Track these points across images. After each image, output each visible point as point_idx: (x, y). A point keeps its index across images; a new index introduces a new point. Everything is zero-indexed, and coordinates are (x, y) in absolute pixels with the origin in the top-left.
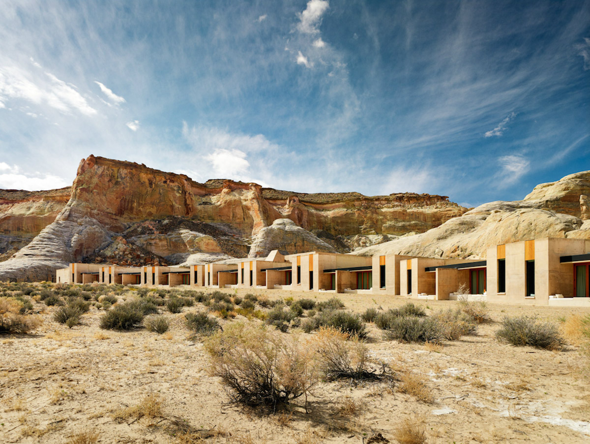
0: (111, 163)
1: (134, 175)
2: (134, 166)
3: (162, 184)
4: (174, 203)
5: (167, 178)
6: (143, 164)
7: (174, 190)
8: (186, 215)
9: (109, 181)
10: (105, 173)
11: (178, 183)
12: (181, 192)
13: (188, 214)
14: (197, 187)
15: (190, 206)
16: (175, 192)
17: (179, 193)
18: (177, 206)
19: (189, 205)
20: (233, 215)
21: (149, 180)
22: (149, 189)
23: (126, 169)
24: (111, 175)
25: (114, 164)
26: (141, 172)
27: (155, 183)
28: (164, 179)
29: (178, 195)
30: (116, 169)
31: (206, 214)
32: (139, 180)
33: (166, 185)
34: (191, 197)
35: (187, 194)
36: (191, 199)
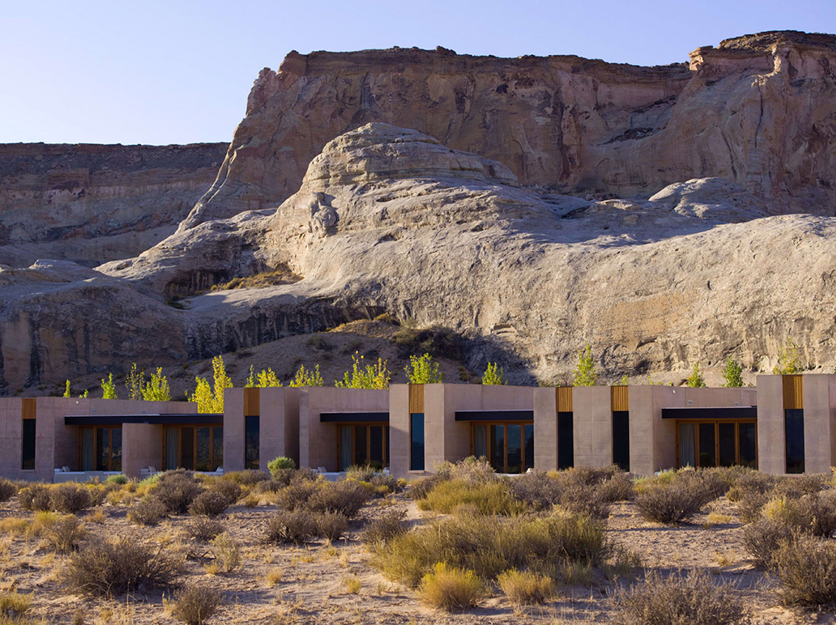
0: (344, 63)
1: (411, 85)
2: (412, 57)
3: (493, 96)
4: (527, 148)
5: (509, 75)
6: (439, 48)
7: (530, 108)
8: (561, 179)
9: (333, 116)
10: (325, 94)
11: (547, 85)
12: (549, 110)
13: (568, 176)
14: (635, 82)
15: (573, 151)
16: (534, 113)
17: (544, 114)
18: (535, 154)
19: (568, 148)
20: (704, 161)
21: (457, 91)
22: (456, 117)
23: (384, 71)
24: (341, 96)
25: (351, 64)
26: (431, 71)
27: (471, 98)
28: (498, 82)
29: (541, 121)
30: (356, 79)
31: (621, 170)
32: (425, 97)
33: (504, 98)
34: (581, 120)
35: (566, 113)
36: (581, 129)
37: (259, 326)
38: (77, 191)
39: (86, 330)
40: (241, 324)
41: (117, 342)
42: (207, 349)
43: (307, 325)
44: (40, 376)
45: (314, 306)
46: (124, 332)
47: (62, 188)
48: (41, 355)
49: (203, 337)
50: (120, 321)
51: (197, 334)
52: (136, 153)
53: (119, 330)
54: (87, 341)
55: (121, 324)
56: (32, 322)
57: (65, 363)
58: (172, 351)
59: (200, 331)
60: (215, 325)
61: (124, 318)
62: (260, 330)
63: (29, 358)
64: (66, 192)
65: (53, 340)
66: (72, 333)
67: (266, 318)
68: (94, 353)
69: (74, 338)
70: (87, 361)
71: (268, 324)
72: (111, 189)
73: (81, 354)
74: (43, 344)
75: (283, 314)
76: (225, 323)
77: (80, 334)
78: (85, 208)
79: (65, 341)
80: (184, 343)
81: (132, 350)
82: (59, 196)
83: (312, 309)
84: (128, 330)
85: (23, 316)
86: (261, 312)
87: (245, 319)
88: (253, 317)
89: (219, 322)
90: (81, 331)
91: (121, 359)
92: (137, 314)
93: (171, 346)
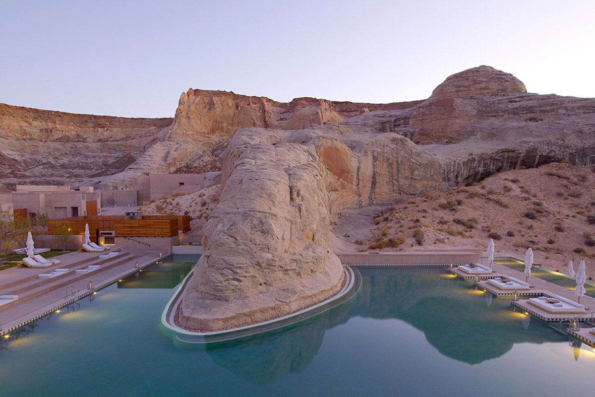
0: (206, 93)
1: (224, 101)
2: (224, 93)
3: (246, 106)
4: (256, 121)
5: (250, 101)
6: (231, 92)
7: (256, 110)
9: (203, 108)
10: (201, 102)
11: (261, 105)
12: (261, 111)
16: (257, 112)
17: (260, 112)
18: (258, 123)
19: (267, 122)
21: (236, 104)
22: (236, 111)
23: (217, 96)
24: (205, 103)
25: (208, 93)
26: (229, 98)
27: (240, 106)
28: (247, 102)
29: (259, 114)
30: (209, 98)
32: (228, 105)
33: (249, 107)
34: (270, 115)
35: (266, 112)
36: (270, 117)
37: (471, 164)
38: (106, 129)
39: (398, 164)
40: (464, 163)
41: (412, 171)
42: (449, 176)
43: (492, 164)
44: (375, 191)
45: (500, 155)
46: (415, 165)
47: (101, 128)
48: (376, 177)
49: (448, 170)
50: (412, 158)
51: (446, 167)
52: (122, 119)
53: (412, 164)
54: (398, 170)
55: (413, 161)
56: (374, 157)
57: (387, 183)
58: (435, 177)
59: (447, 166)
60: (453, 163)
61: (414, 157)
62: (471, 167)
63: (371, 179)
64: (102, 129)
65: (383, 169)
66: (392, 164)
67: (475, 160)
68: (401, 177)
69: (392, 168)
70: (398, 182)
71: (475, 163)
72: (116, 129)
73: (395, 177)
74: (378, 171)
75: (482, 158)
76: (457, 162)
77: (395, 166)
78: (108, 133)
79: (388, 170)
80: (440, 172)
81: (419, 176)
82: (100, 130)
83: (499, 156)
84: (416, 164)
85: (370, 153)
86: (474, 157)
87: (466, 160)
88: (469, 160)
89: (455, 161)
90: (395, 163)
91: (415, 181)
92: (418, 155)
93: (434, 174)
